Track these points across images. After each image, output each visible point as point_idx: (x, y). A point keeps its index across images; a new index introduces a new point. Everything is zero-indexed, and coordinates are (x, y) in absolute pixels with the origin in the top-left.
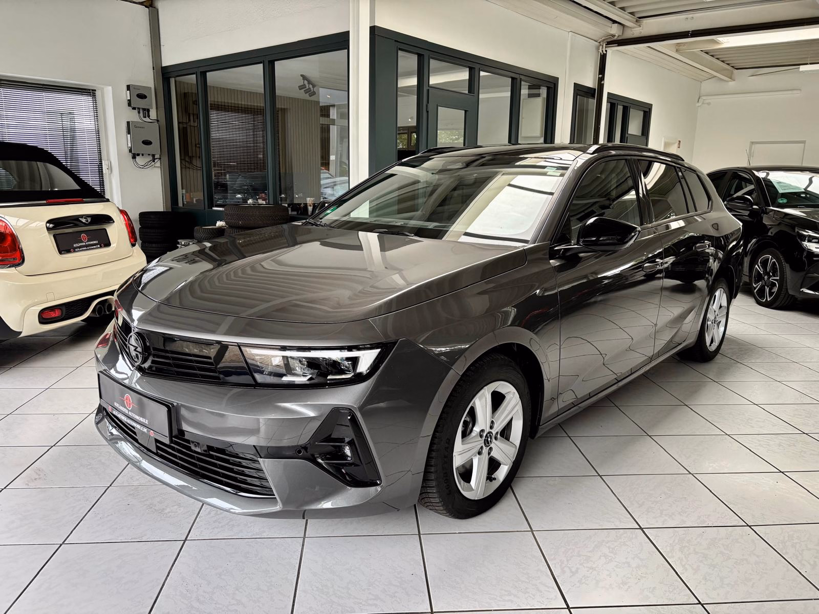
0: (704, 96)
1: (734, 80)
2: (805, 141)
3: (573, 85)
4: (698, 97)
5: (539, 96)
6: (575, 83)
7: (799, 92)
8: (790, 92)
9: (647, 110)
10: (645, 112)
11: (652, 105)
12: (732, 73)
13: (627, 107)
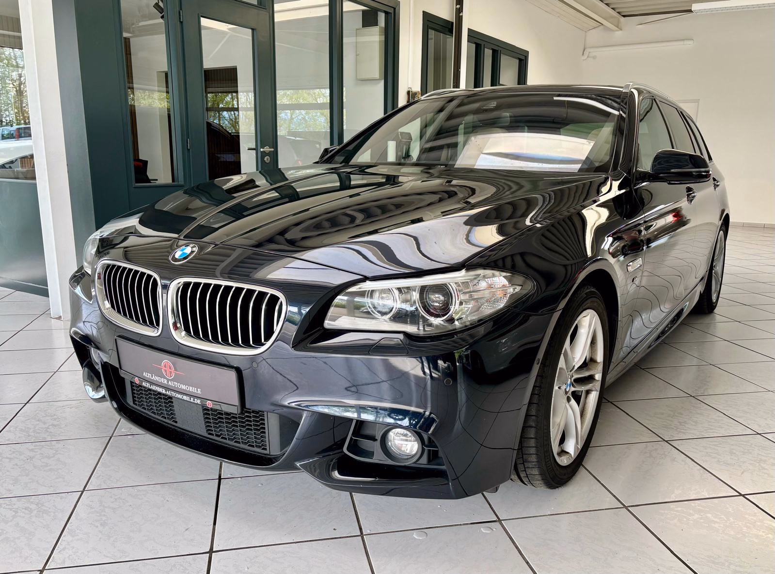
0: (591, 47)
1: (621, 30)
2: (699, 100)
3: (422, 14)
4: (583, 50)
5: (377, 25)
6: (423, 12)
7: (691, 42)
8: (682, 43)
9: (523, 58)
10: (520, 60)
11: (528, 52)
12: (619, 21)
13: (498, 51)
